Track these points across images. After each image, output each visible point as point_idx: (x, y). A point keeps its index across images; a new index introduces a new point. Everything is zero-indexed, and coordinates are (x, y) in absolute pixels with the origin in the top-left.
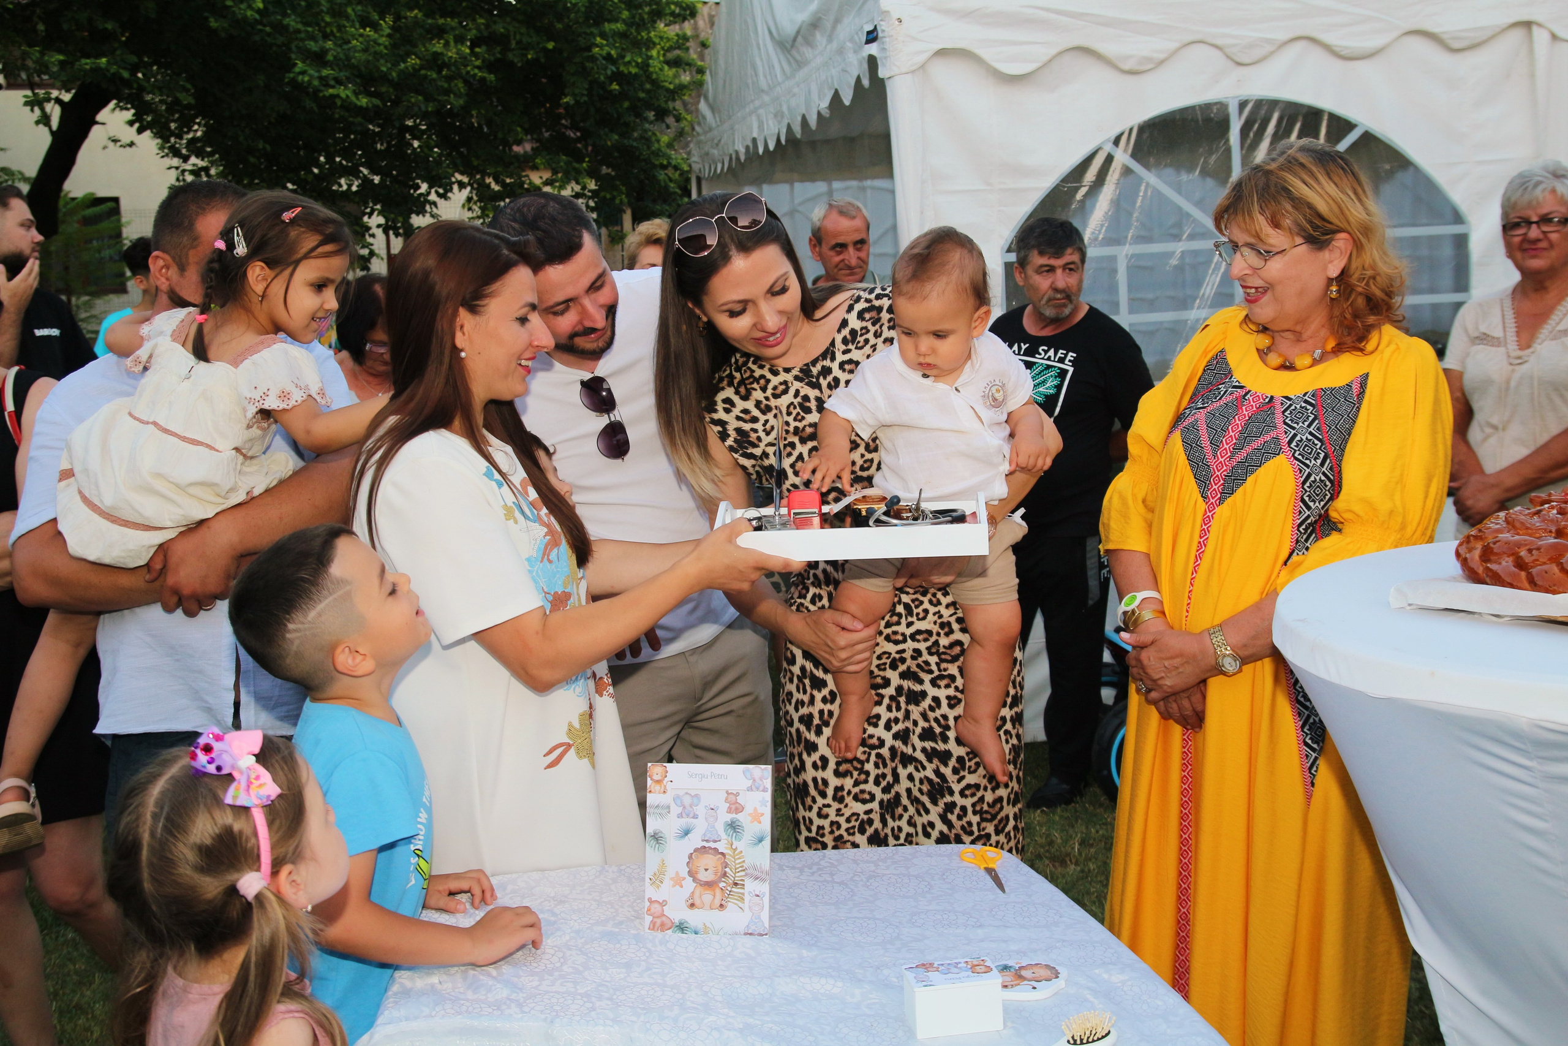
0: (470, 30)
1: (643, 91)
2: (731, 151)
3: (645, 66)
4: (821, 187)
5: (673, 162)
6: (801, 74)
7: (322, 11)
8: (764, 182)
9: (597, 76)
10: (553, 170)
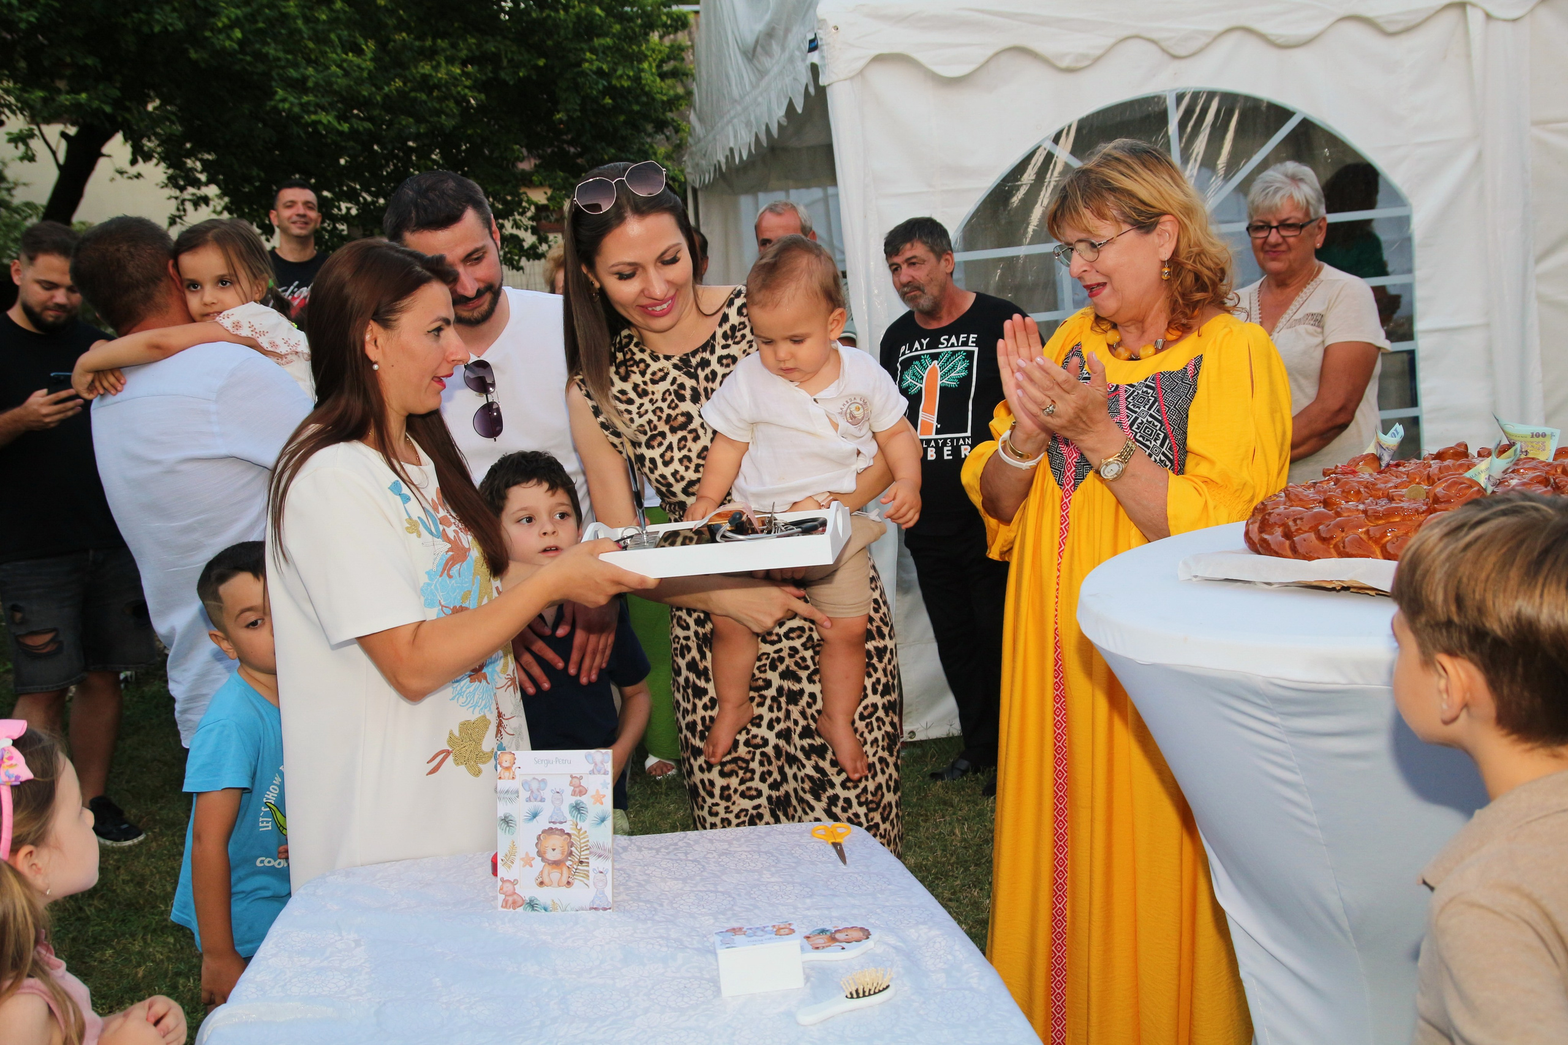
0: (461, 50)
1: (638, 103)
2: (715, 162)
3: (637, 79)
4: (816, 193)
6: (763, 84)
7: (303, 38)
9: (589, 91)
10: (550, 186)
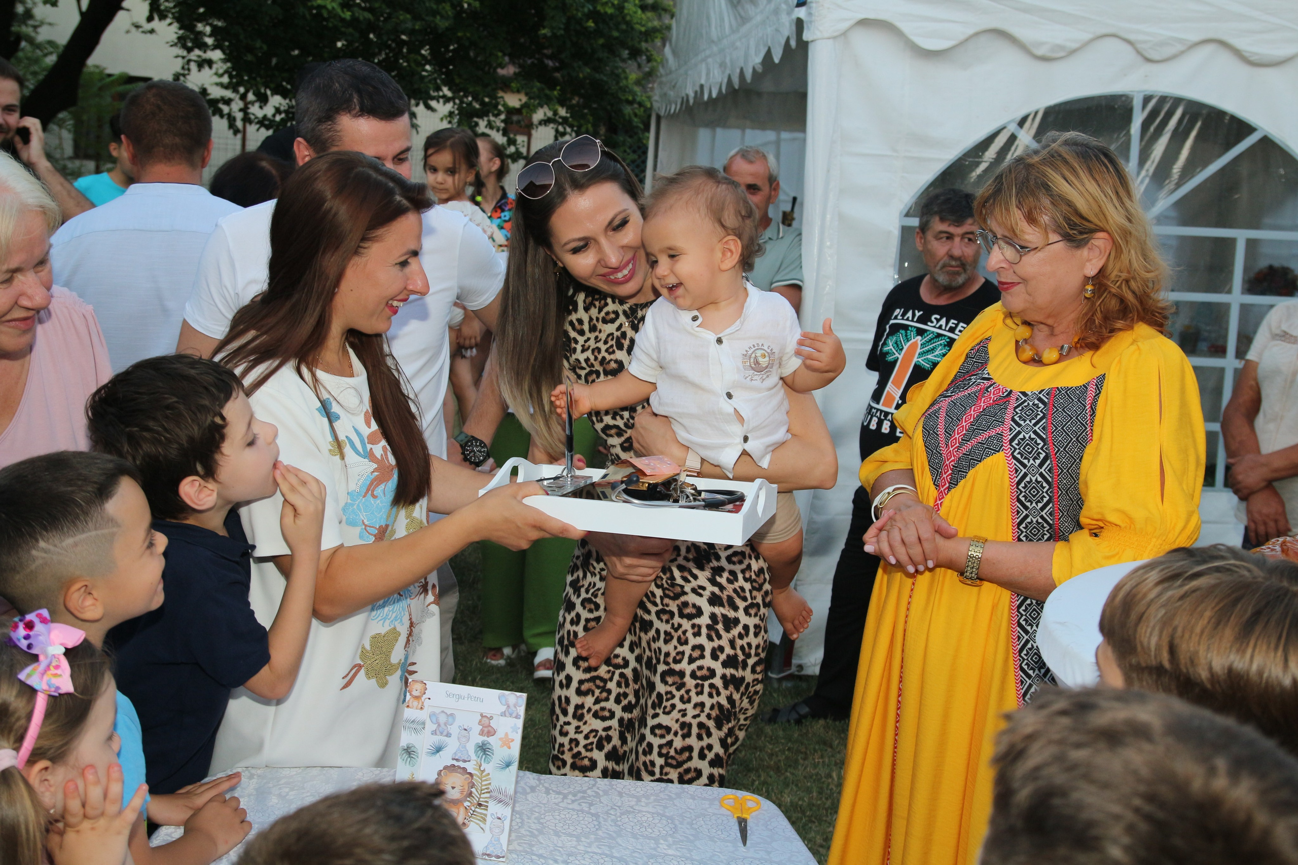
1: (618, 29)
2: (684, 95)
3: (620, 8)
4: (770, 135)
5: (638, 99)
6: (744, 29)
8: (718, 126)
9: (575, 12)
10: (527, 94)
